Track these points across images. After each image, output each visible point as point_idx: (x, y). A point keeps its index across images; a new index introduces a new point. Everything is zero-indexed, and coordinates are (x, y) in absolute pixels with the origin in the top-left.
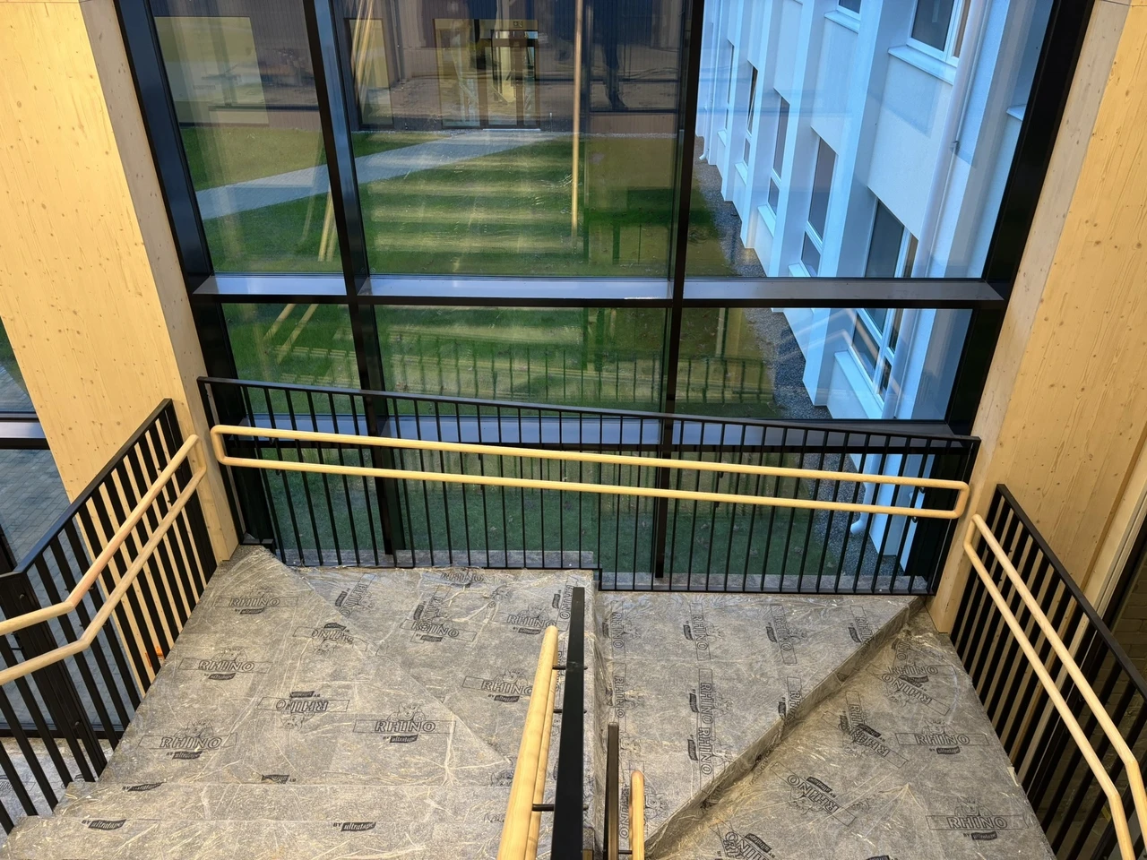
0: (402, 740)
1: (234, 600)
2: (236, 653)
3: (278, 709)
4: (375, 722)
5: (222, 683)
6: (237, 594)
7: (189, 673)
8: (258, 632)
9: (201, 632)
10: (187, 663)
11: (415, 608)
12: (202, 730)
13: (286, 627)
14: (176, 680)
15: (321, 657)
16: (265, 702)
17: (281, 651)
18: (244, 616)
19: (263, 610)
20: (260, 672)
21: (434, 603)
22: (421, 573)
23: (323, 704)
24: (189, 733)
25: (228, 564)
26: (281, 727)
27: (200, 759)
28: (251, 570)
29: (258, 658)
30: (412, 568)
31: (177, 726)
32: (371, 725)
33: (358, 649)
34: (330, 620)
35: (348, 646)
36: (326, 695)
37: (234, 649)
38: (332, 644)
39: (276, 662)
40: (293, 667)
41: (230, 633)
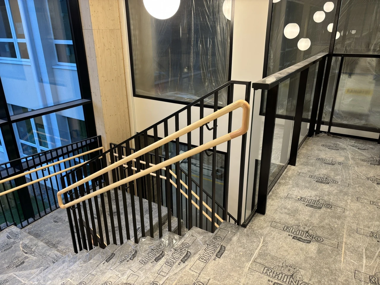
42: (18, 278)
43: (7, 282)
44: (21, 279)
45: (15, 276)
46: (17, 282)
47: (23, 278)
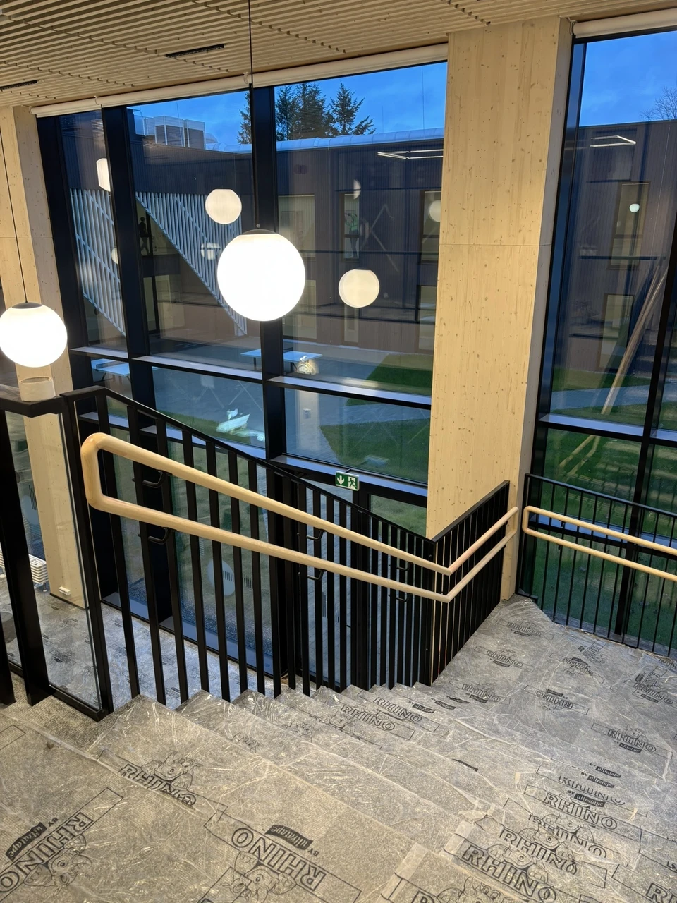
0: (629, 748)
1: (510, 624)
2: (510, 654)
3: (537, 695)
4: (608, 730)
5: (501, 668)
6: (512, 621)
7: (481, 655)
8: (525, 646)
9: (489, 635)
10: (480, 649)
11: (637, 674)
12: (488, 689)
13: (545, 650)
14: (474, 656)
15: (569, 676)
16: (529, 689)
17: (541, 663)
18: (516, 635)
19: (529, 635)
20: (526, 670)
21: (652, 676)
22: (643, 654)
23: (569, 705)
24: (480, 687)
25: (507, 602)
26: (539, 707)
27: (486, 704)
28: (522, 610)
29: (525, 661)
30: (635, 648)
31: (473, 681)
32: (605, 731)
33: (597, 680)
34: (575, 656)
35: (589, 676)
36: (572, 699)
37: (510, 651)
38: (577, 671)
39: (538, 668)
40: (548, 675)
41: (507, 641)
42: (667, 764)
43: (650, 751)
44: (668, 770)
45: (669, 757)
46: (659, 766)
47: (671, 773)
